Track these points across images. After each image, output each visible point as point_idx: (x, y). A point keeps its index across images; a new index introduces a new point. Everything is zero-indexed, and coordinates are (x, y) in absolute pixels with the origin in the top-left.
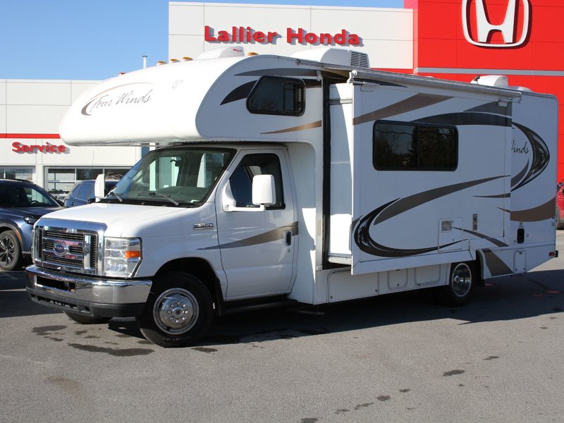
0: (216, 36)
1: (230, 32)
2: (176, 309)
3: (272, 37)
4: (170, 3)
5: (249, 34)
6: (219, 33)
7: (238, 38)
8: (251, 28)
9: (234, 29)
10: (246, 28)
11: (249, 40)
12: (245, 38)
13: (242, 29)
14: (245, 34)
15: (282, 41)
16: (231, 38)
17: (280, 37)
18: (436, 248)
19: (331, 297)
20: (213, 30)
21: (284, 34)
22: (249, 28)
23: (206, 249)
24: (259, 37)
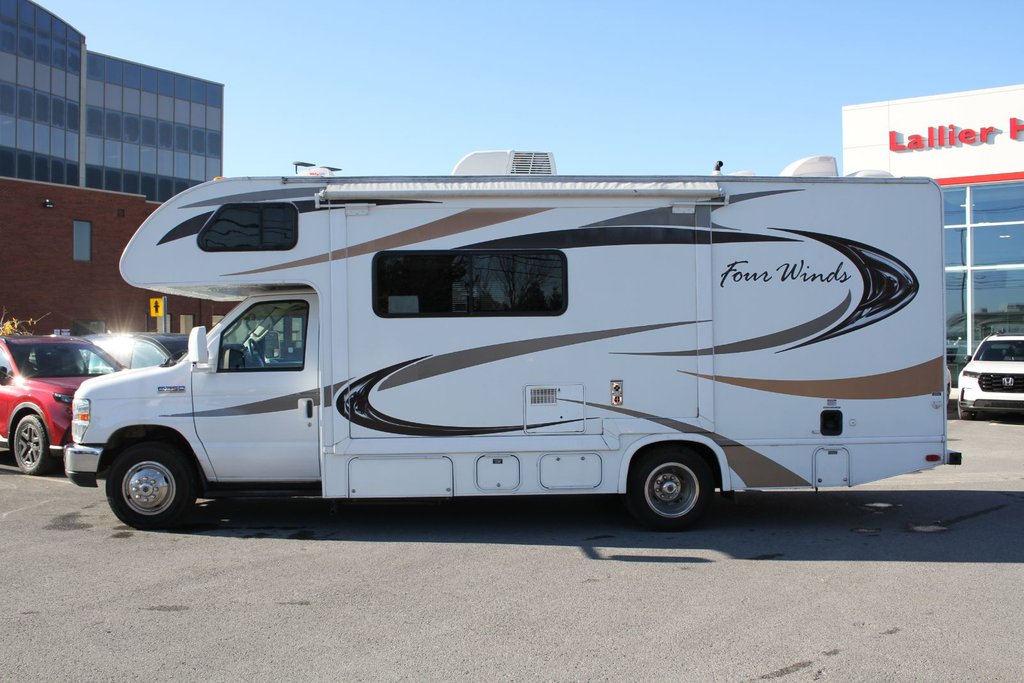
0: (906, 142)
1: (925, 135)
2: (144, 485)
3: (987, 134)
4: (844, 108)
5: (952, 135)
6: (910, 138)
7: (936, 142)
8: (956, 125)
9: (931, 130)
10: (947, 126)
11: (952, 143)
12: (947, 141)
13: (941, 129)
14: (947, 135)
15: (1003, 139)
16: (927, 143)
17: (1001, 132)
18: (520, 428)
19: (354, 491)
20: (902, 135)
21: (1006, 128)
22: (951, 127)
23: (172, 416)
24: (967, 136)
